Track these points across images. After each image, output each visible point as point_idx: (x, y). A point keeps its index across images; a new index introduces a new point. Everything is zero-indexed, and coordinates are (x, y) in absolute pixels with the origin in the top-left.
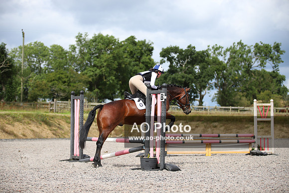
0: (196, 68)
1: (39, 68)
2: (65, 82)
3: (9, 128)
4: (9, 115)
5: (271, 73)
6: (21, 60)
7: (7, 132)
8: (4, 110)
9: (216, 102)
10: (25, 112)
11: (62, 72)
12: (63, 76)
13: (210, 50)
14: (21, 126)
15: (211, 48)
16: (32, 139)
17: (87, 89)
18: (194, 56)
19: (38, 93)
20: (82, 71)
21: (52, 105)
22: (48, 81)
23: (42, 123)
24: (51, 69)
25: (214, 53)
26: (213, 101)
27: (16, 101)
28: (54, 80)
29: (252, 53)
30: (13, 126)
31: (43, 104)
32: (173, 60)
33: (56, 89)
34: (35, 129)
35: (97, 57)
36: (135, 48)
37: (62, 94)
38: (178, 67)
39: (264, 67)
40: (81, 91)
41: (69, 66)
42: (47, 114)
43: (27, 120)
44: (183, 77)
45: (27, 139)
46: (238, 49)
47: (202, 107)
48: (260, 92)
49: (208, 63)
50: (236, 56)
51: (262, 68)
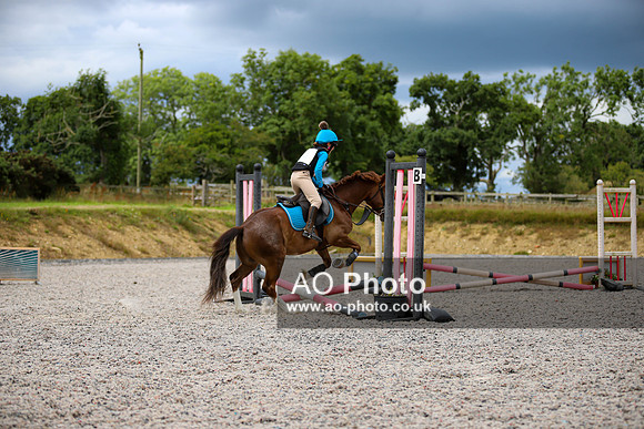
0: (481, 119)
1: (173, 119)
2: (222, 147)
3: (115, 237)
4: (113, 212)
5: (629, 127)
6: (137, 104)
7: (110, 246)
8: (104, 202)
9: (521, 185)
10: (146, 206)
11: (217, 127)
12: (219, 134)
13: (509, 82)
14: (138, 234)
15: (510, 77)
16: (159, 258)
17: (266, 160)
18: (478, 93)
19: (171, 169)
20: (257, 125)
21: (198, 191)
22: (189, 145)
23: (179, 227)
24: (197, 120)
25: (517, 89)
26: (514, 183)
27: (127, 184)
28: (201, 143)
29: (591, 88)
30: (123, 234)
31: (180, 190)
32: (436, 103)
33: (206, 160)
34: (166, 238)
35: (287, 97)
36: (362, 78)
37: (217, 171)
38: (445, 116)
39: (614, 115)
40: (256, 165)
41: (231, 114)
42: (189, 209)
43: (149, 222)
44: (456, 136)
45: (150, 259)
46: (563, 80)
47: (493, 194)
48: (607, 165)
49: (504, 107)
50: (560, 95)
51: (611, 118)
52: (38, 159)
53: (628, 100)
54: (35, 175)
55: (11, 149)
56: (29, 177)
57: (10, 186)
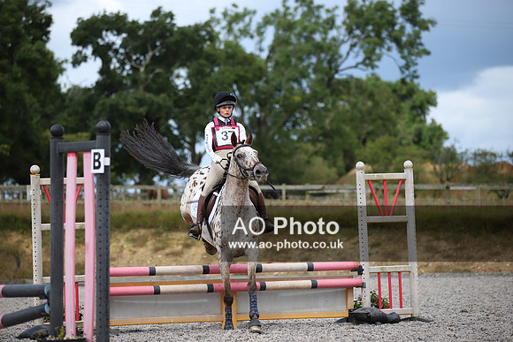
0: (178, 76)
5: (396, 84)
13: (218, 22)
15: (218, 15)
18: (172, 39)
25: (230, 30)
29: (338, 28)
32: (111, 53)
38: (125, 73)
39: (373, 67)
44: (141, 102)
46: (298, 17)
48: (364, 142)
49: (212, 59)
50: (294, 39)
51: (370, 71)
53: (393, 45)
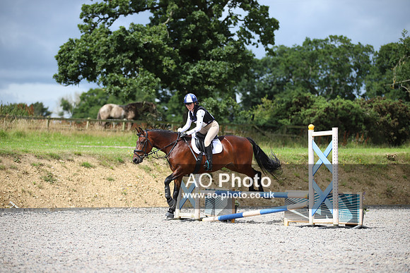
52: (393, 106)
54: (391, 122)
55: (363, 96)
56: (385, 123)
57: (367, 132)
